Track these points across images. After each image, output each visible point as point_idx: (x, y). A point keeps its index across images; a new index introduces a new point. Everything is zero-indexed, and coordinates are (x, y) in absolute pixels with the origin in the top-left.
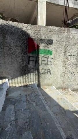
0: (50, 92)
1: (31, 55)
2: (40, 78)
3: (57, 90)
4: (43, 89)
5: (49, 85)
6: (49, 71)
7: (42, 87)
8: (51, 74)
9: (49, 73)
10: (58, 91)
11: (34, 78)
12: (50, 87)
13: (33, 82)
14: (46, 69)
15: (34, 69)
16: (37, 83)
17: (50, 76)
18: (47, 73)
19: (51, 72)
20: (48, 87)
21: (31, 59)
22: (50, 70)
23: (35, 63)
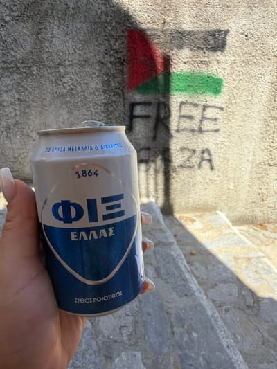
0: (207, 233)
1: (138, 97)
2: (173, 181)
3: (235, 229)
4: (183, 222)
5: (204, 209)
6: (206, 156)
7: (177, 215)
8: (212, 168)
9: (206, 165)
10: (237, 232)
11: (152, 182)
12: (208, 217)
13: (148, 196)
14: (194, 151)
15: (148, 149)
16: (161, 201)
17: (210, 174)
18: (200, 166)
19: (215, 163)
20: (201, 216)
21: (138, 111)
22: (210, 155)
23: (156, 128)
